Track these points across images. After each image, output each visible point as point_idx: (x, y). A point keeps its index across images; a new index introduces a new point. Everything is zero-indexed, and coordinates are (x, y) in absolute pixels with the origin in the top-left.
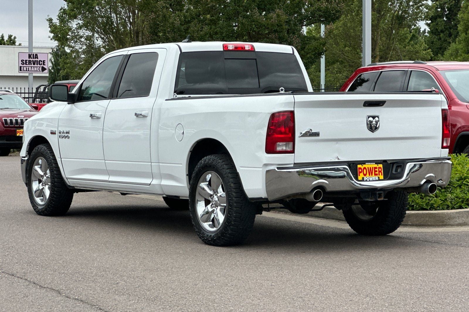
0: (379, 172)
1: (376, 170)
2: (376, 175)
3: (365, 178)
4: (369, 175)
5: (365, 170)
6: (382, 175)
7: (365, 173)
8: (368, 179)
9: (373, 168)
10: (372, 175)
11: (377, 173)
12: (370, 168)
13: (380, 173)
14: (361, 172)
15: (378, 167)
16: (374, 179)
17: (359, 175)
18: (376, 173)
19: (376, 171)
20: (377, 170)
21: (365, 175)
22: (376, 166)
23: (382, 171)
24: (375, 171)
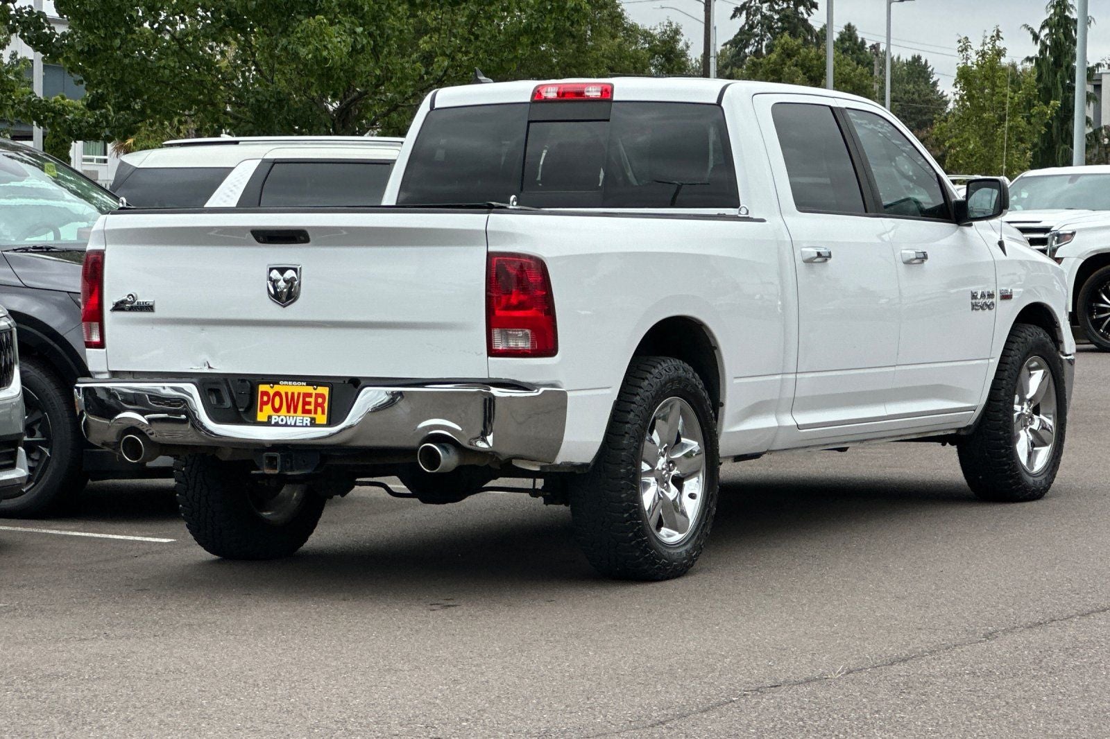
0: (317, 405)
1: (308, 399)
2: (305, 411)
3: (273, 417)
4: (288, 411)
5: (277, 400)
6: (323, 413)
7: (277, 405)
8: (282, 420)
9: (299, 394)
10: (295, 411)
11: (312, 407)
12: (293, 394)
13: (319, 410)
14: (266, 403)
15: (314, 392)
16: (298, 421)
17: (261, 410)
18: (307, 407)
19: (309, 403)
20: (312, 400)
21: (277, 410)
22: (310, 389)
23: (326, 405)
24: (305, 403)
